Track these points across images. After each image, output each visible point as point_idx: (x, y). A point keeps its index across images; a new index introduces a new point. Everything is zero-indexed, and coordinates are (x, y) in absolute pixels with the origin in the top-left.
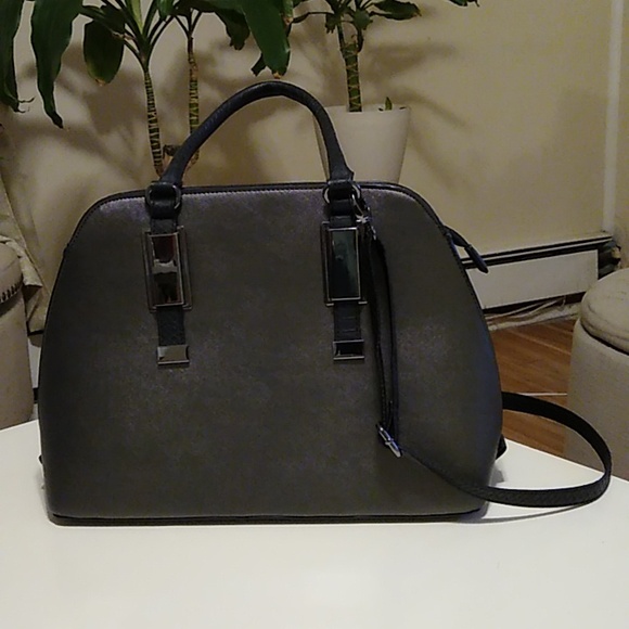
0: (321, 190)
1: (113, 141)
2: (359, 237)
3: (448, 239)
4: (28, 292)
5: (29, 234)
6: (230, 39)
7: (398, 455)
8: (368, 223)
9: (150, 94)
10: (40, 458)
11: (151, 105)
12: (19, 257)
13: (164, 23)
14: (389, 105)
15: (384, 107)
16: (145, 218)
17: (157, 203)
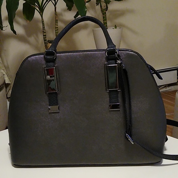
0: (105, 52)
1: (32, 39)
2: (118, 68)
3: (149, 68)
4: (7, 85)
5: (7, 68)
6: (67, 7)
7: (133, 143)
8: (121, 63)
9: (43, 24)
10: (9, 144)
11: (44, 28)
12: (4, 75)
13: (47, 2)
14: (116, 27)
15: (114, 28)
16: (44, 62)
17: (48, 57)
